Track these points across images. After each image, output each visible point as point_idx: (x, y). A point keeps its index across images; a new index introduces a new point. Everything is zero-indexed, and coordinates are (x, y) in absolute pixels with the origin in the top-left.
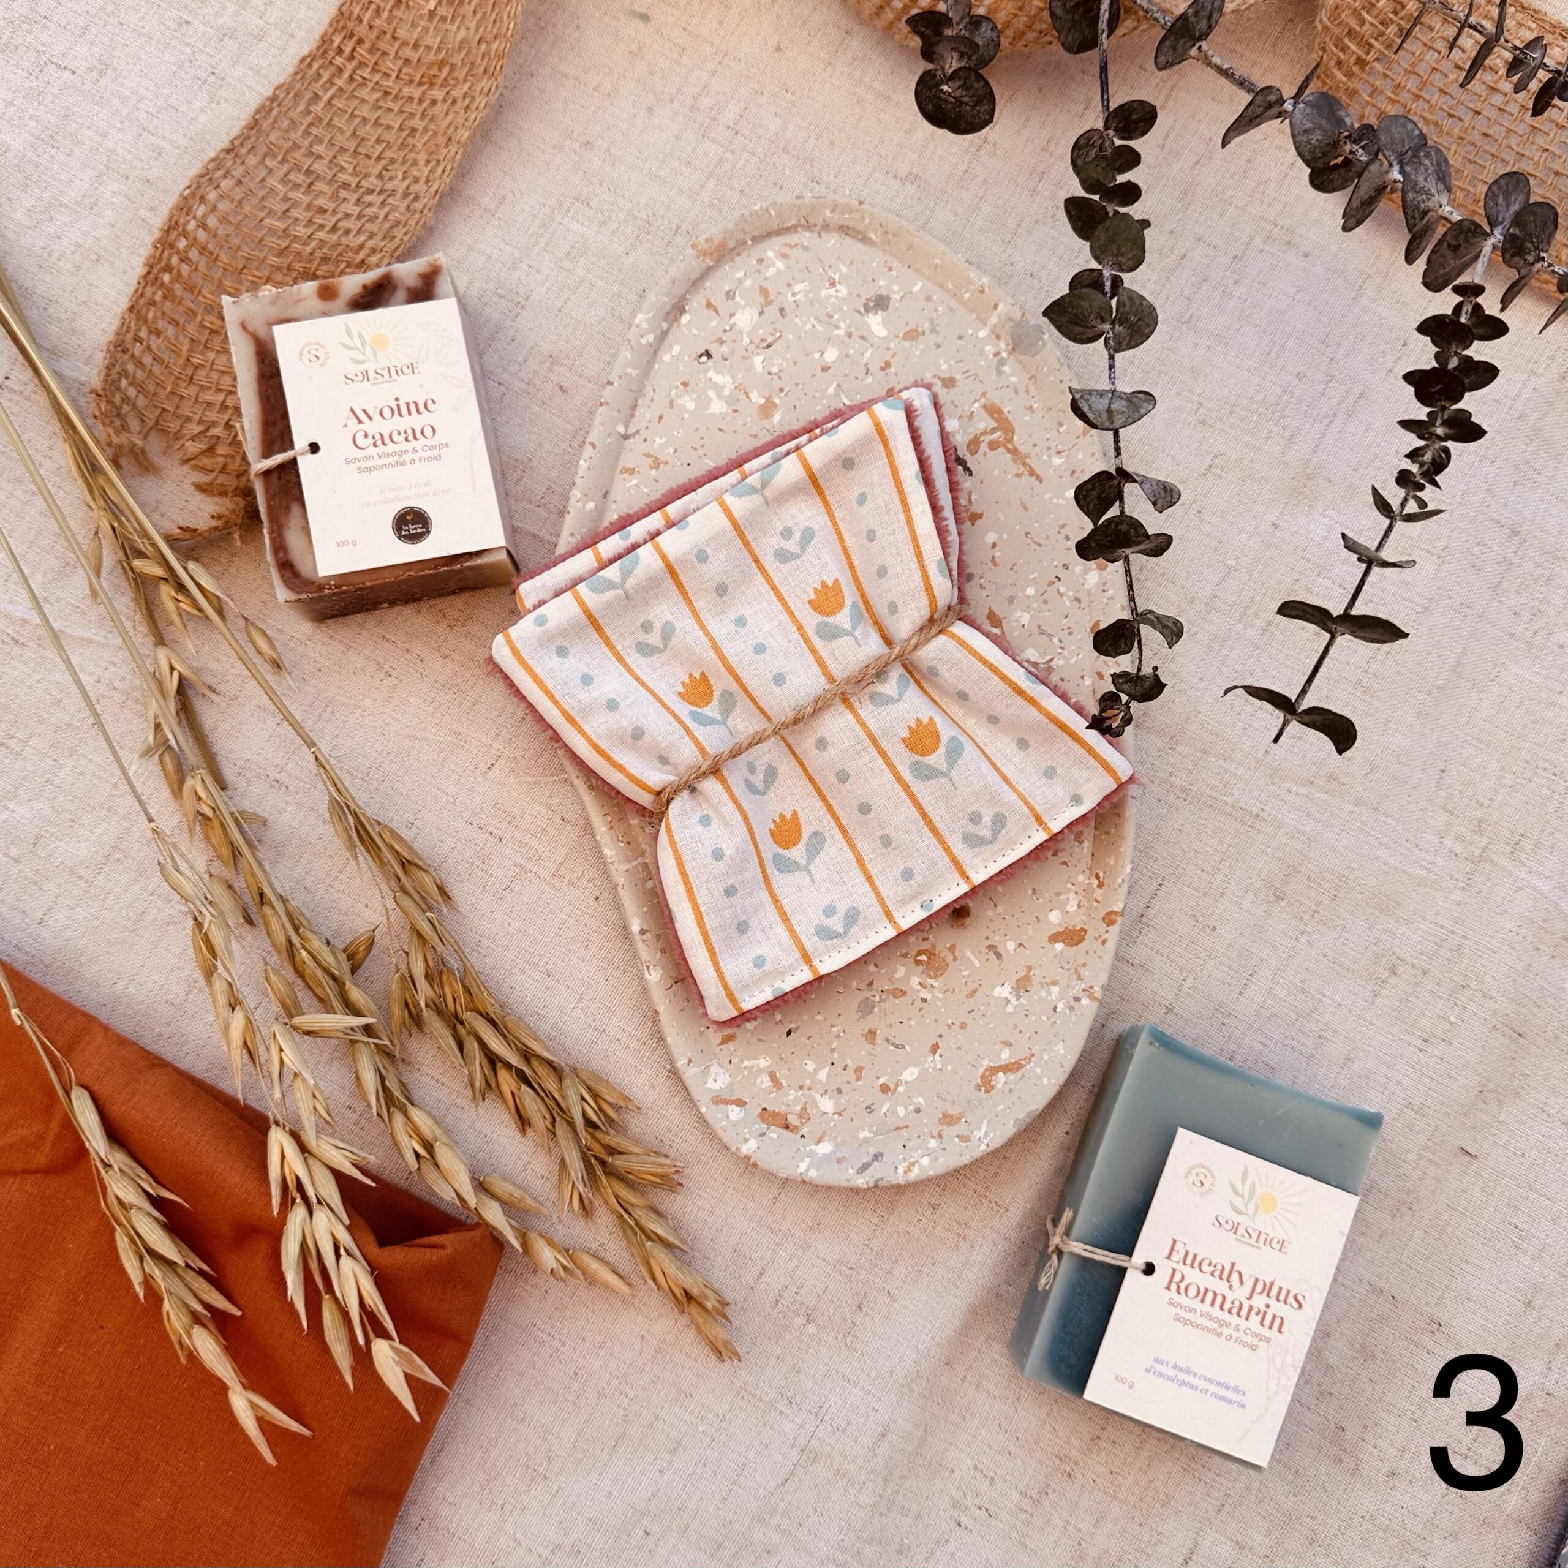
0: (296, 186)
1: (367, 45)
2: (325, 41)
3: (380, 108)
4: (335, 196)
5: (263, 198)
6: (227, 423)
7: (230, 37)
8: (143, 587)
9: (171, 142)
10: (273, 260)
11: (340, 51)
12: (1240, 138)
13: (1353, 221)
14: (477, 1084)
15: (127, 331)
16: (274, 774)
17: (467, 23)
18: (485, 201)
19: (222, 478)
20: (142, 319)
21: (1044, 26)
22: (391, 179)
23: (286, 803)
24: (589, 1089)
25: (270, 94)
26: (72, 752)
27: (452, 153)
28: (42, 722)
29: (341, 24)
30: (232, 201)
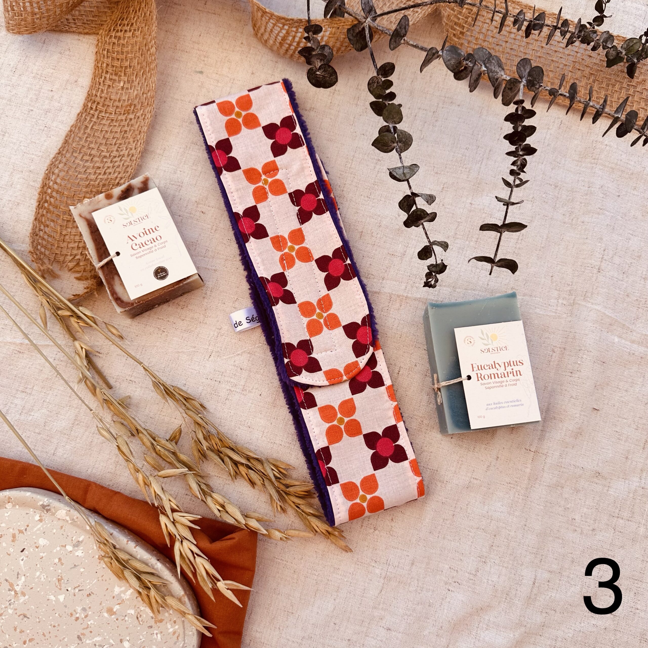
0: (87, 161)
1: (101, 104)
2: (85, 106)
3: (111, 126)
4: (102, 162)
5: (75, 168)
6: (81, 253)
7: (49, 112)
8: (63, 320)
9: (36, 155)
10: (84, 190)
11: (91, 108)
12: (426, 68)
13: (473, 88)
14: (232, 474)
15: (36, 228)
16: (129, 378)
17: (137, 88)
18: (158, 151)
19: (85, 274)
20: (40, 222)
21: (347, 44)
22: (122, 151)
23: (136, 388)
24: (274, 465)
25: (69, 129)
26: (51, 388)
27: (142, 136)
28: (37, 380)
29: (90, 98)
30: (64, 171)
